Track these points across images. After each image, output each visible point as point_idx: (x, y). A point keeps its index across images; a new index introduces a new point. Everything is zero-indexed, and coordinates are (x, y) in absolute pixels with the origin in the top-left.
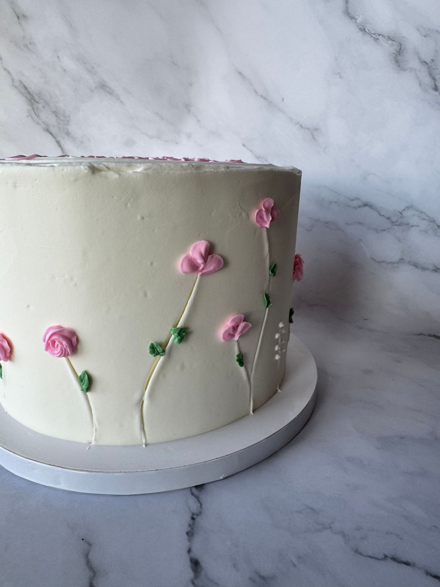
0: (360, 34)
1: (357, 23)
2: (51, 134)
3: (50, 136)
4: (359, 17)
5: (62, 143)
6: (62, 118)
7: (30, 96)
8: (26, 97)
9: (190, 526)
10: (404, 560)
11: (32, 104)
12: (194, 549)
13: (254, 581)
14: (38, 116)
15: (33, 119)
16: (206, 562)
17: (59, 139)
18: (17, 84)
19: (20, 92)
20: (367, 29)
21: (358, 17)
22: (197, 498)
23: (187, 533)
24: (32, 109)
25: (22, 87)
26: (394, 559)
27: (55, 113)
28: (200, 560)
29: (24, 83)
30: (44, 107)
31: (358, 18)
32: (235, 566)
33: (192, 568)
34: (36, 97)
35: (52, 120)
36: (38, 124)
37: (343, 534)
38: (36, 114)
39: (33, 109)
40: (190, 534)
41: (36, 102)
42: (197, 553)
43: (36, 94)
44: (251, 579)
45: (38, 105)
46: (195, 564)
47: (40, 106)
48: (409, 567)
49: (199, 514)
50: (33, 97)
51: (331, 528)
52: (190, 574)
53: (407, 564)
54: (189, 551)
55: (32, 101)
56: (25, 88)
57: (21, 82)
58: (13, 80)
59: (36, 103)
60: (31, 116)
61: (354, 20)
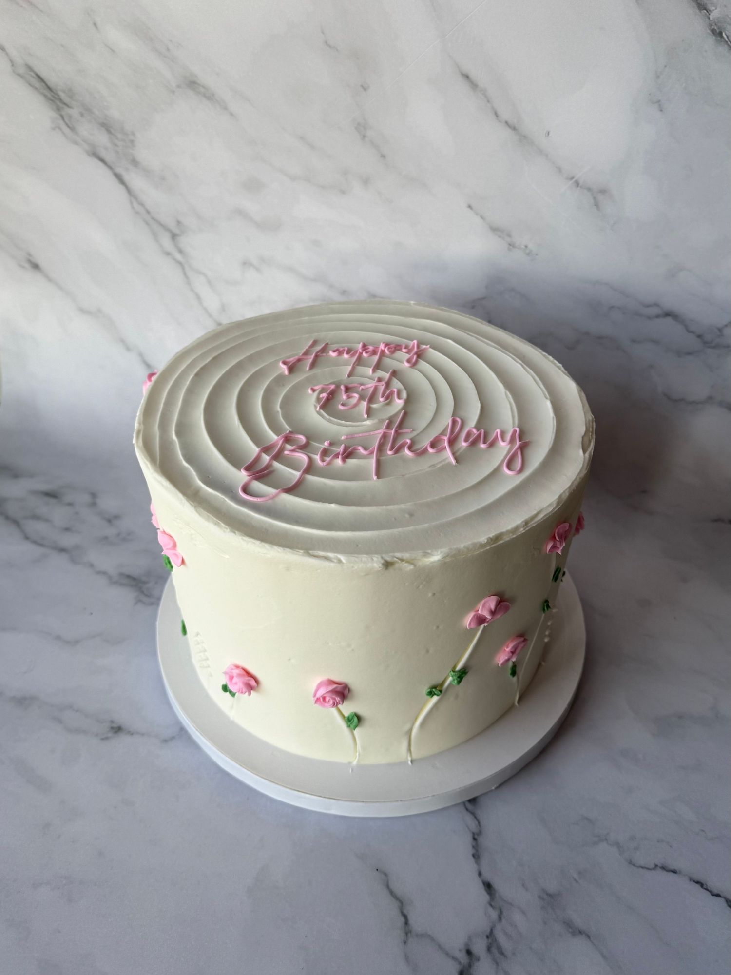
0: (711, 40)
1: (709, 18)
2: (102, 160)
3: (100, 164)
4: (716, 9)
5: (126, 177)
6: (119, 136)
7: (52, 94)
8: (45, 96)
9: (473, 847)
10: (672, 868)
11: (58, 109)
12: (483, 872)
13: (543, 899)
14: (72, 129)
15: (64, 133)
16: (497, 884)
17: (119, 170)
18: (22, 70)
19: (30, 85)
20: (726, 34)
21: (714, 8)
22: (473, 814)
23: (474, 856)
24: (59, 117)
25: (33, 77)
26: (663, 868)
27: (107, 126)
28: (492, 882)
29: (36, 69)
30: (82, 115)
31: (713, 10)
32: (523, 885)
33: (486, 891)
34: (63, 95)
35: (101, 139)
36: (76, 143)
37: (617, 844)
38: (68, 126)
39: (62, 117)
40: (476, 856)
41: (65, 104)
42: (488, 876)
43: (64, 92)
44: (539, 897)
45: (70, 111)
46: (488, 886)
47: (74, 112)
48: (675, 875)
49: (480, 833)
50: (58, 95)
51: (606, 839)
52: (485, 897)
53: (674, 872)
54: (480, 874)
55: (58, 103)
56: (39, 78)
57: (30, 68)
58: (13, 64)
59: (65, 107)
60: (61, 129)
61: (705, 11)
